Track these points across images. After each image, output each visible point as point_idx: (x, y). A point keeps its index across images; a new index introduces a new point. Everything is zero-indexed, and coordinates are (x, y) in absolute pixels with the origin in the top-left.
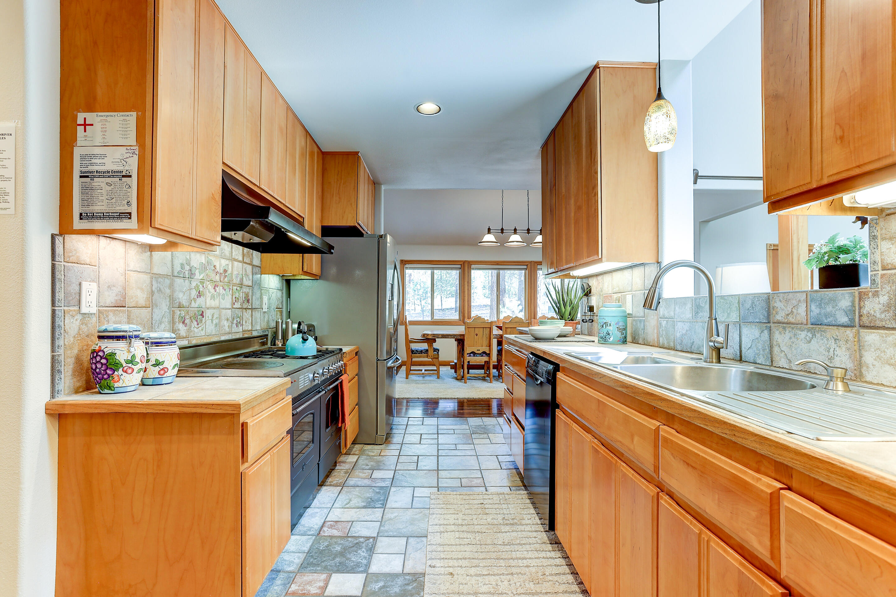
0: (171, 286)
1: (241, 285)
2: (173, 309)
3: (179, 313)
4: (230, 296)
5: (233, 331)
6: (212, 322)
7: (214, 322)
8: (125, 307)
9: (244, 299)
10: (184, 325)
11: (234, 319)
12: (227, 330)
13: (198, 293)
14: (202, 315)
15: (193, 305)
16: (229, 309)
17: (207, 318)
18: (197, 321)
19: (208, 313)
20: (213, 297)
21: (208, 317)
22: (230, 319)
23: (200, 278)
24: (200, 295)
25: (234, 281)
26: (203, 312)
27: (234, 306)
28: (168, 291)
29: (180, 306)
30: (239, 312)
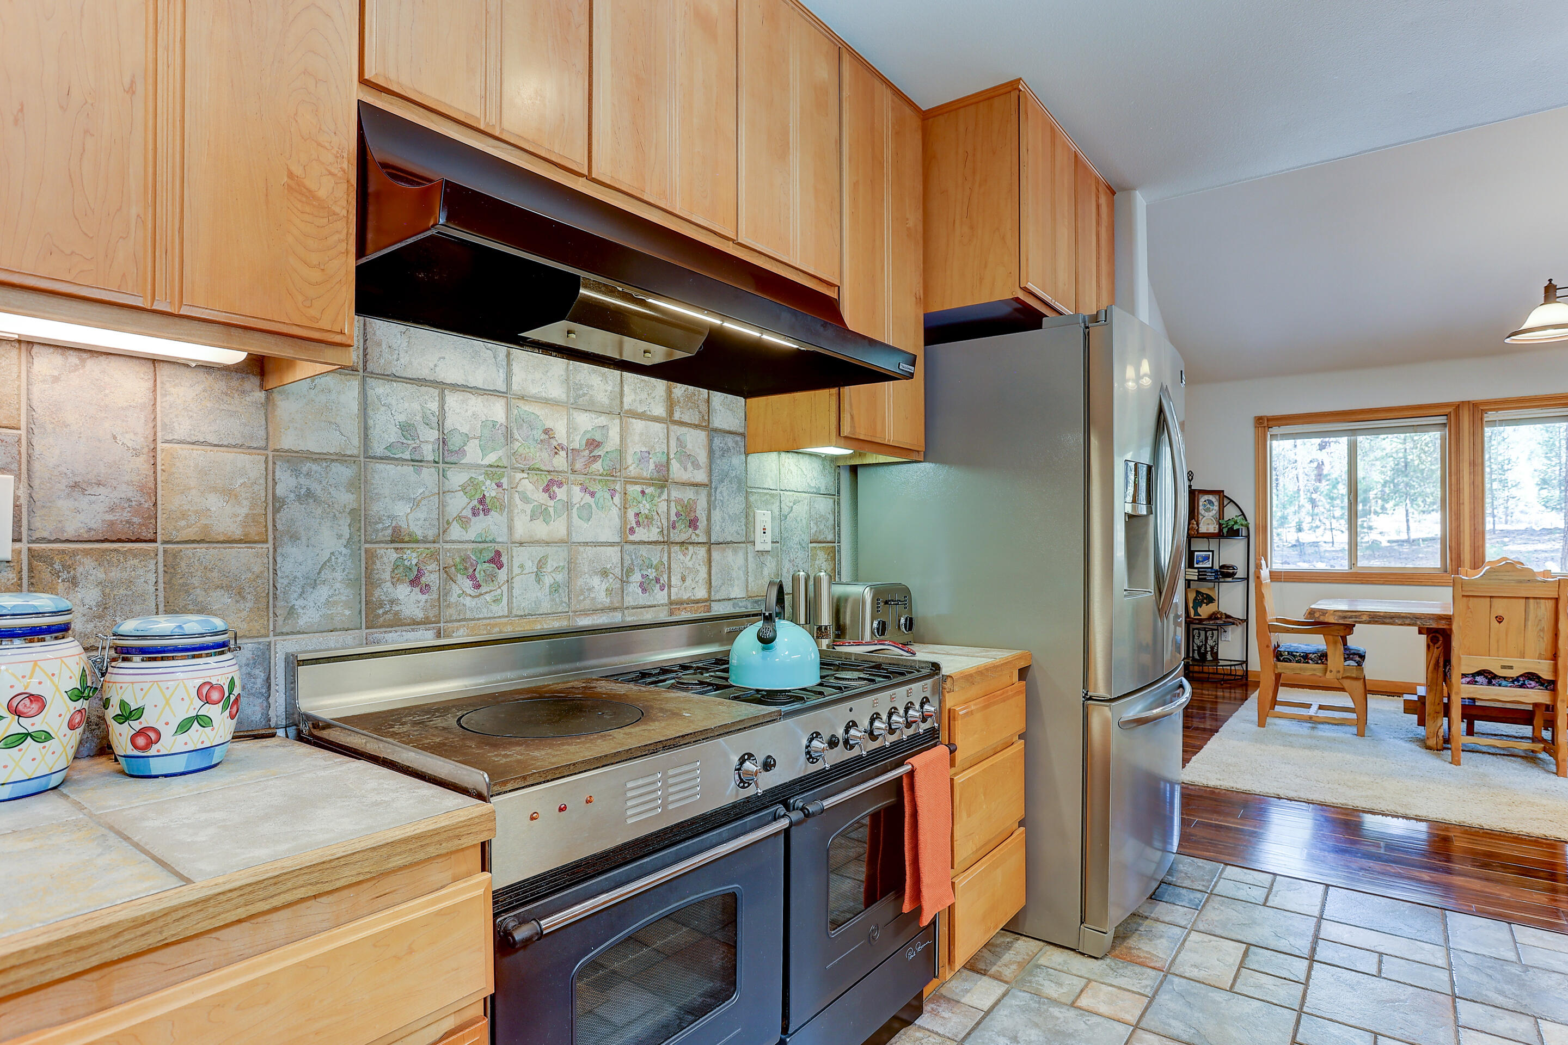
0: (360, 484)
1: (662, 481)
2: (367, 546)
3: (395, 556)
4: (615, 512)
5: (629, 601)
6: (538, 580)
7: (548, 580)
8: (154, 541)
9: (673, 518)
10: (418, 589)
11: (630, 571)
12: (602, 598)
13: (475, 502)
14: (496, 560)
15: (456, 532)
16: (612, 544)
17: (516, 570)
18: (472, 577)
19: (523, 558)
20: (540, 513)
21: (522, 566)
22: (618, 571)
23: (486, 462)
24: (483, 506)
25: (633, 470)
26: (498, 554)
27: (631, 538)
28: (346, 498)
29: (398, 538)
30: (656, 555)
